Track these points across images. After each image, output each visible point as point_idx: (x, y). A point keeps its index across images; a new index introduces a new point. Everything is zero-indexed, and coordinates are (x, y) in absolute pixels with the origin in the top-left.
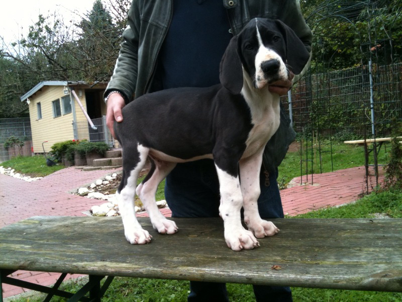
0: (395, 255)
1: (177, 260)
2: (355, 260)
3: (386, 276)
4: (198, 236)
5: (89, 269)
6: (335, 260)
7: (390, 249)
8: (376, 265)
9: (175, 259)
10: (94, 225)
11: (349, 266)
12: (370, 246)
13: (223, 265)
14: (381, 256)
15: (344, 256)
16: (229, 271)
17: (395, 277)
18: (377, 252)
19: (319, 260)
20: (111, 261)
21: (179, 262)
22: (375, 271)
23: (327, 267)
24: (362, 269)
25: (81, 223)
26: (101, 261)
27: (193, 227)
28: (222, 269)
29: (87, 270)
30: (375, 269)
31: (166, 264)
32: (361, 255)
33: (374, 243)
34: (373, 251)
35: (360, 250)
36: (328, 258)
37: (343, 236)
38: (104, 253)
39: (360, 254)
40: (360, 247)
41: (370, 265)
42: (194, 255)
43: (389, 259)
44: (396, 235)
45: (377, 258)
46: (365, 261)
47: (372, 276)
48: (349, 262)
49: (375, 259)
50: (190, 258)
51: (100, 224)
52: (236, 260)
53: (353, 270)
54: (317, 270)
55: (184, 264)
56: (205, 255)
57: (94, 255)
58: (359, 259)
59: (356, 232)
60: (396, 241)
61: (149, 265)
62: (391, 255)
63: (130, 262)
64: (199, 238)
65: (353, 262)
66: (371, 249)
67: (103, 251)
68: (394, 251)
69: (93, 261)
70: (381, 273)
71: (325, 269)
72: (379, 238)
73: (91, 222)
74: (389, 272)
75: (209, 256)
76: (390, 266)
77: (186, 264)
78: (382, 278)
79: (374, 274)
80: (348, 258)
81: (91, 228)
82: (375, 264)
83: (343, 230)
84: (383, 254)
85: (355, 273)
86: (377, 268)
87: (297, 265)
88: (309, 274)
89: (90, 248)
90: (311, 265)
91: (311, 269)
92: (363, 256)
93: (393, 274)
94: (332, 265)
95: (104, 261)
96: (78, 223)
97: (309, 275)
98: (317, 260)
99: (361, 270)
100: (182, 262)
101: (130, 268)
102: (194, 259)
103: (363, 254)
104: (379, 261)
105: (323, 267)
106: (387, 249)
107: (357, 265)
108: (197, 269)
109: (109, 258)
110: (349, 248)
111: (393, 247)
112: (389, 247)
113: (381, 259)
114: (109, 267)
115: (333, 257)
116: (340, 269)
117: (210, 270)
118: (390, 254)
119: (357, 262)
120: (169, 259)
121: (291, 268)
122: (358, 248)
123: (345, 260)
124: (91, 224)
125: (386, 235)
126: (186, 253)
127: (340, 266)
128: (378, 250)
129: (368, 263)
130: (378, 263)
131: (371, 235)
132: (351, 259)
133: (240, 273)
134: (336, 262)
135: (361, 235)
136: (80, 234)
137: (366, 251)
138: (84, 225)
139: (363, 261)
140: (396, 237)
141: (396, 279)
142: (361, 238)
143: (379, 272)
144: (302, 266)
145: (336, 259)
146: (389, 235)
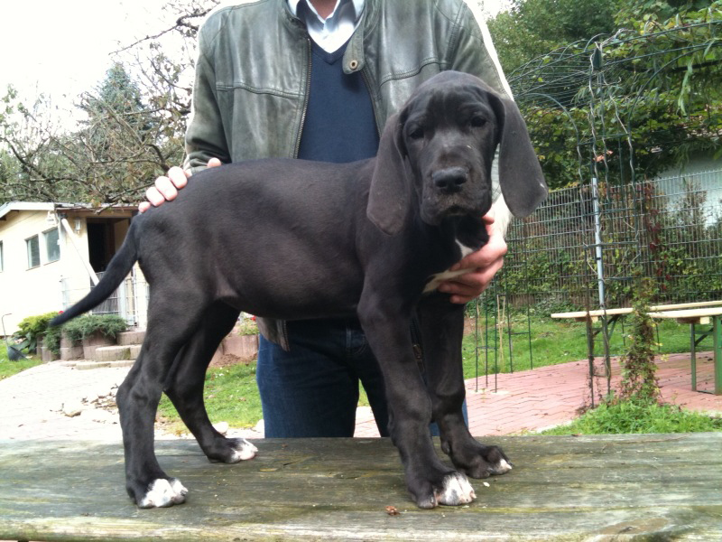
0: (644, 494)
1: (232, 512)
2: (571, 505)
3: (627, 530)
4: (279, 470)
5: (56, 531)
6: (534, 506)
7: (636, 485)
8: (609, 512)
9: (229, 511)
10: (79, 453)
11: (556, 514)
12: (598, 480)
13: (322, 519)
14: (618, 496)
15: (549, 498)
16: (330, 528)
17: (644, 533)
18: (610, 490)
19: (504, 506)
20: (102, 516)
21: (237, 515)
22: (606, 523)
23: (517, 518)
24: (583, 520)
25: (52, 450)
26: (83, 515)
27: (270, 455)
28: (317, 527)
29: (53, 534)
30: (607, 519)
31: (210, 520)
32: (581, 496)
33: (605, 476)
34: (603, 489)
35: (579, 487)
36: (523, 503)
37: (548, 464)
38: (90, 501)
39: (580, 494)
40: (580, 483)
41: (597, 513)
42: (266, 502)
43: (632, 502)
44: (646, 461)
45: (610, 499)
46: (589, 505)
47: (602, 531)
48: (559, 508)
49: (608, 502)
50: (258, 508)
51: (91, 453)
52: (346, 509)
53: (566, 521)
54: (499, 523)
55: (244, 519)
56: (286, 503)
57: (69, 506)
58: (579, 503)
59: (573, 458)
60: (646, 471)
61: (177, 522)
62: (637, 495)
63: (138, 518)
64: (278, 475)
65: (567, 508)
66: (601, 486)
67: (89, 498)
68: (642, 487)
69: (66, 516)
70: (618, 525)
71: (515, 521)
72: (613, 467)
73: (73, 450)
74: (633, 524)
75: (296, 503)
76: (634, 513)
77: (250, 517)
78: (621, 535)
79: (606, 528)
80: (557, 502)
81: (73, 459)
82: (608, 510)
83: (549, 454)
84: (622, 493)
85: (569, 527)
86: (612, 518)
87: (462, 515)
88: (484, 530)
89: (64, 493)
90: (489, 515)
91: (487, 522)
92: (586, 498)
93: (641, 526)
94: (527, 515)
95: (87, 515)
96: (49, 451)
97: (483, 532)
98: (499, 506)
99: (580, 521)
100: (242, 515)
101: (137, 527)
102: (264, 509)
103: (585, 495)
104: (614, 506)
105: (509, 517)
106: (629, 485)
107: (573, 512)
108: (269, 526)
109: (98, 510)
110: (560, 484)
111: (640, 481)
112: (634, 482)
113: (618, 501)
114: (96, 527)
115: (529, 501)
116: (541, 520)
117: (295, 528)
118: (633, 492)
119: (574, 508)
120: (217, 511)
121: (448, 521)
122: (577, 485)
123: (552, 506)
124: (74, 453)
125: (627, 462)
126: (252, 499)
127: (541, 515)
128: (612, 486)
129: (594, 509)
130: (613, 509)
131: (599, 462)
132: (562, 503)
133: (352, 532)
134: (534, 509)
135: (581, 463)
136: (49, 469)
137: (591, 489)
138: (60, 455)
139: (584, 505)
140: (645, 465)
141: (645, 536)
142: (583, 467)
143: (614, 523)
144: (470, 516)
145: (535, 503)
146: (633, 461)
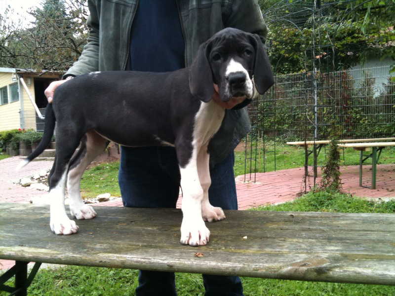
0: (316, 246)
1: (100, 247)
2: (278, 250)
3: (304, 265)
4: (128, 224)
5: (5, 254)
6: (259, 249)
7: (313, 240)
8: (297, 255)
9: (98, 246)
10: (21, 211)
11: (270, 255)
12: (294, 237)
13: (147, 252)
14: (303, 246)
15: (267, 246)
16: (150, 258)
17: (314, 267)
18: (300, 243)
19: (243, 249)
20: (30, 247)
21: (101, 249)
22: (294, 260)
23: (248, 256)
24: (283, 258)
25: (8, 209)
26: (20, 245)
27: (124, 216)
28: (143, 257)
29: (4, 255)
30: (295, 258)
31: (87, 251)
32: (284, 245)
33: (299, 235)
34: (296, 242)
35: (284, 240)
36: (252, 248)
37: (270, 227)
38: (24, 238)
39: (284, 244)
40: (285, 238)
41: (291, 255)
42: (119, 242)
43: (310, 250)
44: (321, 227)
45: (298, 248)
46: (287, 250)
47: (291, 265)
48: (271, 251)
49: (297, 249)
50: (114, 245)
51: (27, 211)
52: (161, 248)
53: (274, 259)
54: (239, 258)
55: (105, 251)
56: (130, 243)
57: (13, 240)
58: (282, 249)
59: (284, 224)
60: (320, 233)
61: (69, 251)
62: (313, 246)
63: (49, 248)
64: (127, 227)
65: (275, 251)
66: (295, 240)
67: (24, 236)
68: (317, 242)
69: (11, 246)
70: (300, 262)
71: (247, 257)
72: (303, 230)
73: (18, 209)
74: (308, 261)
75: (134, 243)
76: (310, 256)
77: (108, 250)
78: (301, 267)
79: (294, 263)
80: (271, 248)
81: (17, 214)
82: (297, 253)
83: (271, 221)
84: (306, 245)
85: (275, 262)
86: (298, 258)
87: (220, 253)
88: (230, 261)
89: (11, 233)
90: (234, 254)
91: (233, 257)
92: (286, 246)
93: (312, 263)
94: (254, 254)
95: (22, 246)
96: (5, 209)
97: (229, 263)
98: (240, 249)
99: (281, 259)
100: (105, 249)
101: (48, 253)
102: (117, 246)
103: (286, 245)
104: (300, 251)
105: (244, 255)
106: (310, 240)
107: (278, 254)
108: (118, 255)
109: (28, 243)
110: (274, 238)
111: (316, 238)
112: (313, 239)
113: (303, 249)
114: (27, 252)
115: (257, 247)
116: (261, 257)
117: (132, 257)
118: (312, 244)
119: (279, 251)
120: (92, 246)
121: (213, 256)
122: (283, 239)
123: (268, 250)
124: (18, 211)
125: (311, 227)
126: (111, 240)
127: (262, 255)
128: (301, 241)
129: (290, 252)
130: (299, 253)
131: (297, 227)
132: (274, 249)
133: (161, 260)
134: (258, 251)
135: (287, 227)
136: (5, 219)
137: (290, 242)
138: (11, 212)
139: (285, 250)
140: (320, 230)
141: (313, 269)
142: (287, 229)
143: (299, 261)
144: (224, 254)
145: (259, 248)
146: (315, 227)
